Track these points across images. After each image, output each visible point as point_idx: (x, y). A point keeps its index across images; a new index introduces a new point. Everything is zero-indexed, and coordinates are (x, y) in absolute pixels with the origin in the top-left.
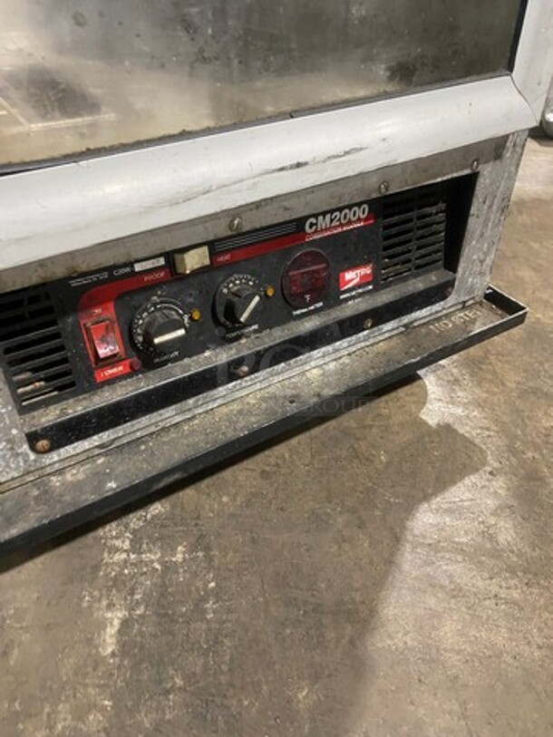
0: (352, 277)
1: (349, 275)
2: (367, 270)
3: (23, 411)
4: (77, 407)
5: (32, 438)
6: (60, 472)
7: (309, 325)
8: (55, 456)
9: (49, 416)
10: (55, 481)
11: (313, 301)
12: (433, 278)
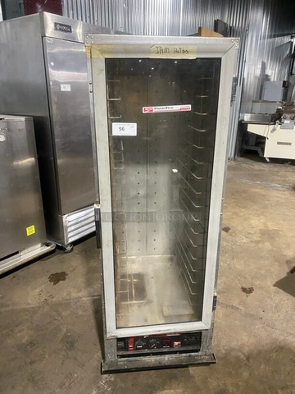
0: (176, 343)
1: (175, 343)
2: (180, 343)
3: (118, 351)
4: (125, 353)
5: (118, 356)
6: (120, 362)
7: (166, 350)
8: (120, 359)
9: (121, 353)
10: (119, 363)
11: (168, 345)
12: (195, 348)
